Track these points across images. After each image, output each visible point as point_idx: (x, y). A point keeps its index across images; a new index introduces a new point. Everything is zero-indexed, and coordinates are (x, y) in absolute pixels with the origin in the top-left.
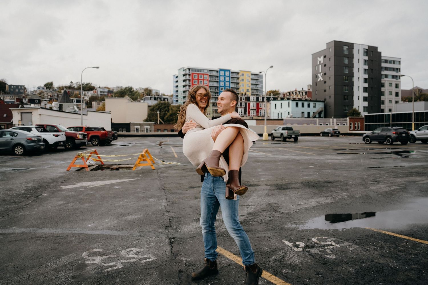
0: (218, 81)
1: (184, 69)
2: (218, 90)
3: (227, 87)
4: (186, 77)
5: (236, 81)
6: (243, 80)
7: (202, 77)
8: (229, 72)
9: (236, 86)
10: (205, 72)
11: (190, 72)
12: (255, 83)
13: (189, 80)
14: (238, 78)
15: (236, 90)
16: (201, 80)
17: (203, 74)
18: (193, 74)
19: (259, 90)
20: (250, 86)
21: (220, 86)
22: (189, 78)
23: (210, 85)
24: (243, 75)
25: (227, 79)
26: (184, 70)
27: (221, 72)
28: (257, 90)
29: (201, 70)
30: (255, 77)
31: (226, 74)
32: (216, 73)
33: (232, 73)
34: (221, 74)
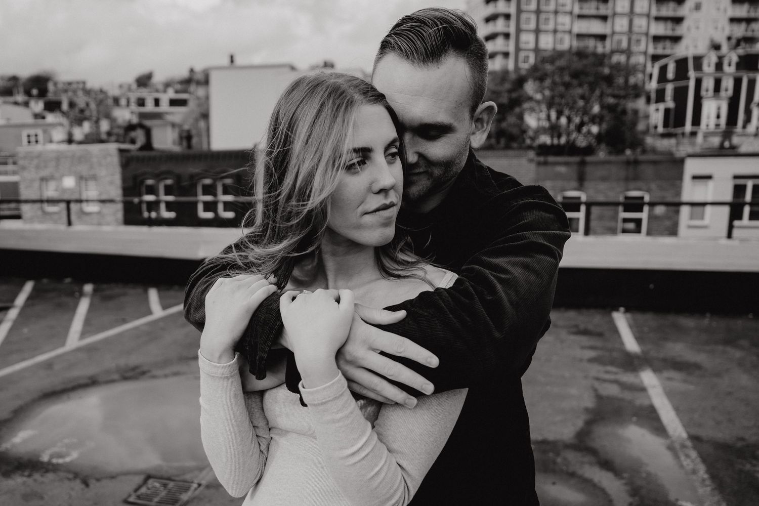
0: (605, 13)
2: (604, 46)
3: (638, 34)
5: (673, 11)
13: (508, 17)
15: (671, 43)
16: (548, 12)
21: (614, 33)
22: (508, 7)
23: (580, 32)
25: (642, 6)
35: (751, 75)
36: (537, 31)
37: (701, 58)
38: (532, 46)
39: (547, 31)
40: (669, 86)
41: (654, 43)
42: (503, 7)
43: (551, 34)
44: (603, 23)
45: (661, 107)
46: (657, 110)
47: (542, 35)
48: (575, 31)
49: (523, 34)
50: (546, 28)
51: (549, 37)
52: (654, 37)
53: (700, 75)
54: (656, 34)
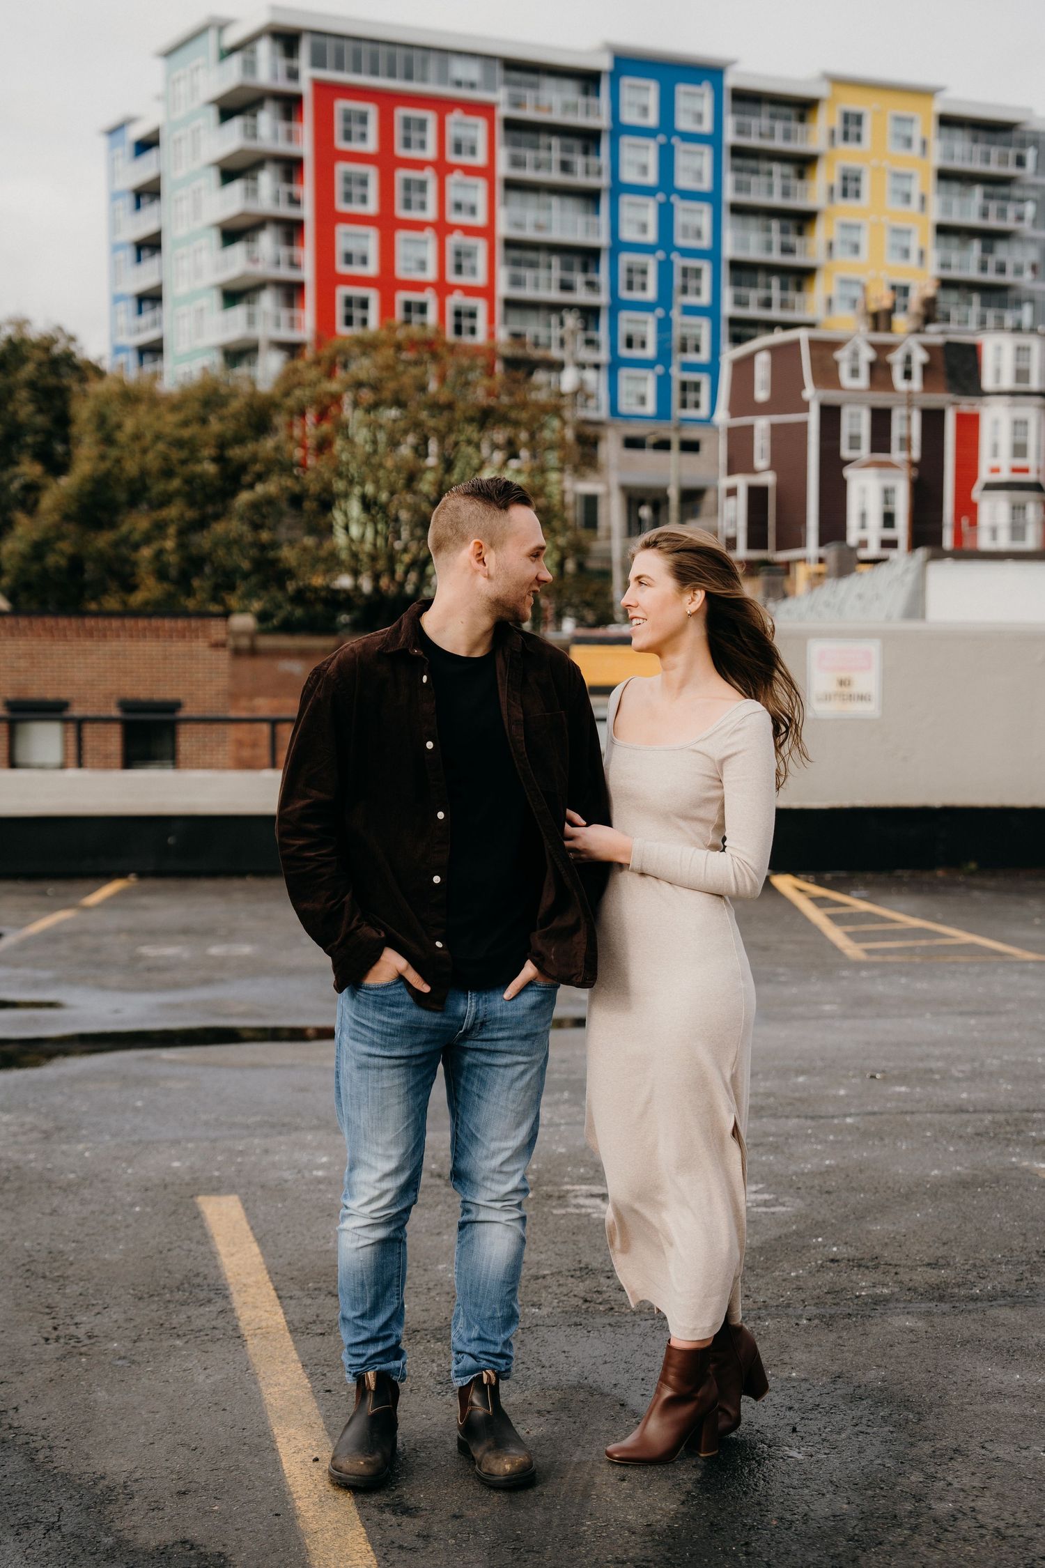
0: (592, 182)
1: (233, 36)
2: (592, 286)
3: (687, 253)
4: (253, 133)
5: (786, 193)
6: (850, 185)
7: (431, 136)
8: (706, 90)
9: (787, 250)
10: (459, 84)
11: (293, 75)
12: (974, 220)
13: (290, 167)
14: (804, 164)
15: (784, 287)
16: (419, 165)
17: (442, 105)
18: (326, 92)
19: (1012, 295)
20: (922, 254)
21: (618, 246)
22: (290, 136)
23: (516, 234)
24: (852, 124)
25: (695, 169)
26: (227, 53)
27: (626, 82)
28: (996, 297)
29: (417, 55)
30: (979, 149)
31: (686, 111)
32: (581, 100)
33: (747, 99)
34: (631, 104)
35: (967, 405)
36: (387, 224)
37: (835, 345)
38: (372, 269)
39: (418, 226)
40: (762, 425)
41: (736, 283)
42: (275, 136)
43: (429, 235)
44: (587, 212)
45: (741, 482)
46: (732, 492)
47: (401, 236)
48: (503, 230)
49: (341, 230)
50: (415, 215)
51: (425, 242)
52: (736, 266)
53: (832, 396)
54: (742, 255)
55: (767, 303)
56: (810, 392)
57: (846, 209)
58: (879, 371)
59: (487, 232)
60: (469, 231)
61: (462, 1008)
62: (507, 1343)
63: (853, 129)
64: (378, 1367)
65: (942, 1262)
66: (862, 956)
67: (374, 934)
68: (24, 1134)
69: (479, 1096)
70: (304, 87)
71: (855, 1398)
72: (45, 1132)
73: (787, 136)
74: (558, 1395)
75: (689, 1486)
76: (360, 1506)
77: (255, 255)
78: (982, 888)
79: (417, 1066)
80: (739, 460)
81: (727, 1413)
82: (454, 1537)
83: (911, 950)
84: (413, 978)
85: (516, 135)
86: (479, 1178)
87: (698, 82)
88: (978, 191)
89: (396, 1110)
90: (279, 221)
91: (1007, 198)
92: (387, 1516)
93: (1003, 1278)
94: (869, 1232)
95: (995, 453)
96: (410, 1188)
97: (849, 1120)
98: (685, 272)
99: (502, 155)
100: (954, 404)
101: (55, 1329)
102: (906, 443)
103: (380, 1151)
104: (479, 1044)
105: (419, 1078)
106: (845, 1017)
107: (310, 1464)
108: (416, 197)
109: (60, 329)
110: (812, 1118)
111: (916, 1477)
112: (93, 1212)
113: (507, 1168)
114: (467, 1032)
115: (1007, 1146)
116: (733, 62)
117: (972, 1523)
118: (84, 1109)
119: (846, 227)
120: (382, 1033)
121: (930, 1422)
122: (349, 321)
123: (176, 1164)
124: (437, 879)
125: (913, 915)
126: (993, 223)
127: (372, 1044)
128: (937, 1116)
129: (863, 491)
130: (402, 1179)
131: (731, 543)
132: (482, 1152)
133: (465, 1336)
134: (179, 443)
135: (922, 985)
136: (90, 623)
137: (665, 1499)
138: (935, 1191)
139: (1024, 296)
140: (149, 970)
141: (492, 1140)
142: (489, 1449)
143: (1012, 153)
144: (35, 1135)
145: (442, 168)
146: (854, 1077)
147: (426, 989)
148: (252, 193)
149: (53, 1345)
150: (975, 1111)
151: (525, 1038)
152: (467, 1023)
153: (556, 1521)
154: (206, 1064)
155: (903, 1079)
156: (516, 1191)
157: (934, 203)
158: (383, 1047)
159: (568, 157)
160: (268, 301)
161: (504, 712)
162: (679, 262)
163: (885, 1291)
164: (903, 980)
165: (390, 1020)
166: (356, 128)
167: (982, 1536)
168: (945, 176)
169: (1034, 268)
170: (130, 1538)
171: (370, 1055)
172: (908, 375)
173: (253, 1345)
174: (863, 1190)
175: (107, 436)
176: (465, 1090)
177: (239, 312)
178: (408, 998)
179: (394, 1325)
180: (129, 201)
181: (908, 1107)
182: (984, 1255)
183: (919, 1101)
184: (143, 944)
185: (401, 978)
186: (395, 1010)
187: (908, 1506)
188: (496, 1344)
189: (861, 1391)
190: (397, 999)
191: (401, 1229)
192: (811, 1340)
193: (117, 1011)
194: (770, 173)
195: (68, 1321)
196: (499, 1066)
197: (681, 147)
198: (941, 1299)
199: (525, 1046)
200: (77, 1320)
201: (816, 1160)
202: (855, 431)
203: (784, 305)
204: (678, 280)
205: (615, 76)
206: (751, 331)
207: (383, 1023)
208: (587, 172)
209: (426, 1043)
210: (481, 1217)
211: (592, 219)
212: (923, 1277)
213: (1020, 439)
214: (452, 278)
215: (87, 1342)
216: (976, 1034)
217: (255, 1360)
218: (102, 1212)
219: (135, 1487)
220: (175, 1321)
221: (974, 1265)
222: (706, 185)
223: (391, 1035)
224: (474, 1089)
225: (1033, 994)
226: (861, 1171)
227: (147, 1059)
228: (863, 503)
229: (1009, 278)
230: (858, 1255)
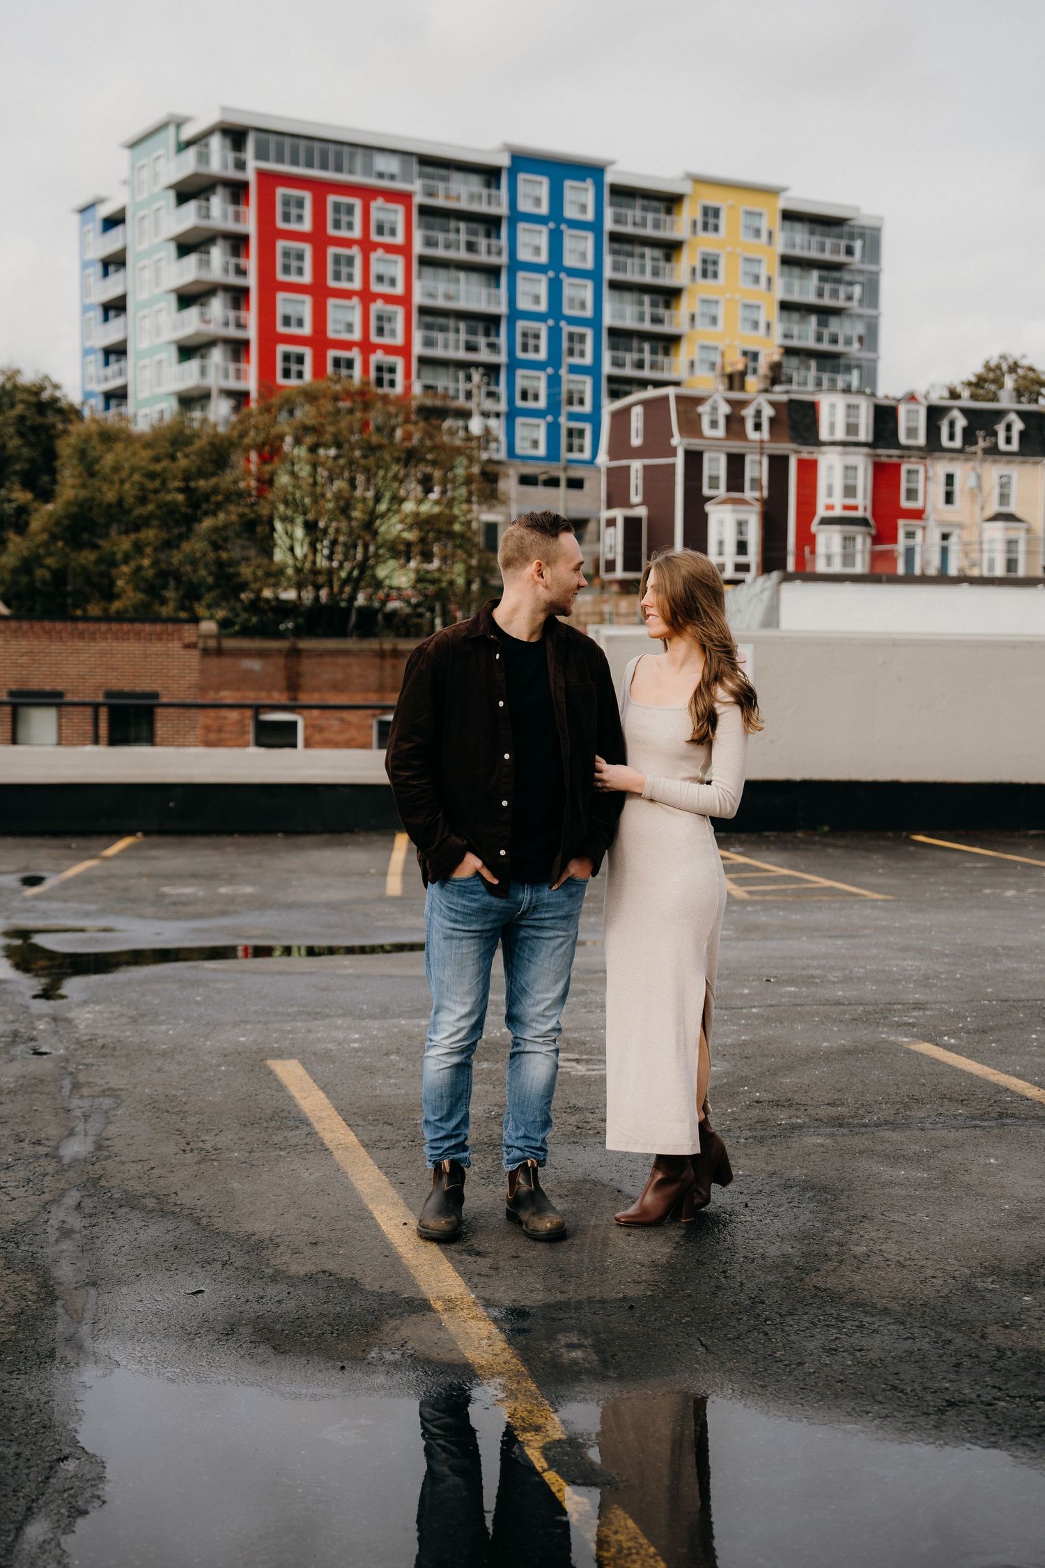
0: (493, 260)
1: (188, 132)
3: (573, 321)
4: (205, 213)
5: (655, 273)
6: (709, 267)
7: (357, 219)
8: (589, 184)
9: (656, 320)
10: (381, 175)
11: (241, 165)
12: (811, 298)
13: (238, 243)
14: (671, 249)
15: (654, 352)
16: (347, 243)
17: (367, 194)
18: (268, 180)
19: (842, 361)
20: (768, 326)
21: (515, 314)
22: (237, 217)
23: (430, 302)
24: (711, 216)
25: (579, 251)
26: (183, 146)
27: (522, 177)
28: (829, 363)
29: (346, 150)
30: (815, 239)
31: (572, 202)
32: (485, 192)
33: (623, 193)
34: (526, 196)
35: (806, 453)
36: (320, 292)
37: (699, 401)
38: (307, 330)
39: (347, 294)
40: (636, 466)
41: (613, 347)
42: (225, 217)
43: (355, 301)
44: (489, 286)
45: (619, 514)
46: (611, 523)
47: (331, 302)
48: (418, 299)
49: (280, 296)
50: (344, 285)
51: (353, 308)
52: (613, 332)
53: (695, 444)
54: (619, 324)
55: (640, 365)
56: (676, 440)
57: (705, 288)
58: (734, 424)
59: (404, 300)
60: (389, 299)
61: (521, 896)
62: (543, 1140)
63: (711, 221)
64: (452, 1157)
65: (838, 1102)
66: (746, 896)
67: (460, 842)
68: (116, 1019)
69: (529, 961)
70: (250, 176)
71: (787, 1186)
72: (131, 1017)
73: (657, 226)
74: (571, 1186)
75: (677, 1239)
76: (444, 1251)
77: (207, 317)
78: (835, 846)
79: (486, 938)
80: (617, 496)
81: (700, 1193)
82: (516, 1268)
83: (783, 892)
84: (486, 874)
85: (431, 220)
86: (527, 1020)
87: (584, 180)
88: (815, 274)
89: (471, 969)
90: (227, 288)
91: (838, 281)
92: (465, 1256)
93: (886, 1112)
94: (781, 1083)
95: (830, 494)
96: (478, 1027)
97: (754, 1010)
98: (571, 337)
99: (418, 236)
100: (797, 452)
101: (188, 1144)
102: (756, 483)
103: (458, 999)
104: (531, 923)
105: (487, 946)
106: (738, 939)
107: (401, 1226)
108: (344, 270)
109: (46, 378)
110: (726, 1009)
111: (837, 1232)
112: (190, 1070)
113: (548, 1013)
114: (524, 913)
115: (877, 1027)
116: (612, 163)
117: (881, 1258)
118: (156, 1002)
119: (705, 301)
120: (463, 913)
121: (844, 1200)
122: (287, 374)
123: (242, 1039)
124: (505, 803)
125: (782, 866)
126: (827, 301)
127: (455, 921)
128: (821, 1007)
129: (721, 523)
130: (473, 1020)
131: (610, 566)
132: (530, 1001)
133: (514, 1135)
134: (152, 476)
135: (796, 917)
136: (82, 626)
137: (662, 1246)
138: (828, 1056)
139: (853, 363)
140: (175, 904)
141: (538, 992)
142: (533, 1214)
143: (843, 243)
144: (124, 1020)
145: (367, 246)
146: (753, 980)
147: (496, 882)
148: (205, 264)
149: (189, 1155)
150: (849, 1004)
151: (564, 918)
152: (524, 906)
153: (586, 1260)
154: (242, 972)
155: (792, 982)
156: (554, 1030)
157: (779, 283)
158: (463, 923)
159: (473, 239)
160: (217, 356)
161: (552, 681)
162: (566, 329)
163: (799, 1121)
164: (781, 913)
165: (470, 904)
166: (294, 211)
167: (889, 1265)
168: (787, 261)
169: (861, 339)
170: (284, 1269)
171: (454, 929)
172: (758, 427)
173: (338, 1155)
174: (773, 1056)
175: (89, 468)
176: (518, 955)
177: (194, 365)
178: (483, 888)
179: (463, 1127)
180: (99, 268)
181: (798, 1001)
182: (869, 1097)
183: (807, 997)
184: (164, 885)
185: (478, 874)
186: (474, 896)
187: (835, 1249)
188: (536, 1140)
189: (791, 1182)
190: (475, 888)
191: (469, 1057)
192: (749, 1152)
193: (158, 934)
194: (642, 256)
195: (196, 1139)
196: (545, 938)
197: (568, 232)
198: (841, 1126)
199: (563, 924)
200: (202, 1138)
201: (734, 1037)
202: (714, 473)
203: (654, 366)
204: (565, 344)
205: (513, 171)
206: (627, 388)
207: (464, 906)
208: (489, 252)
209: (494, 921)
210: (527, 1049)
211: (493, 291)
212: (825, 1112)
213: (850, 482)
214: (374, 339)
215: (214, 1152)
216: (843, 951)
217: (342, 1164)
218: (196, 1070)
219: (278, 1240)
220: (276, 1140)
221: (862, 1104)
222: (589, 264)
223: (470, 915)
224: (526, 955)
225: (884, 923)
226: (769, 1044)
227: (194, 967)
228: (720, 533)
229: (840, 348)
230: (776, 1098)
